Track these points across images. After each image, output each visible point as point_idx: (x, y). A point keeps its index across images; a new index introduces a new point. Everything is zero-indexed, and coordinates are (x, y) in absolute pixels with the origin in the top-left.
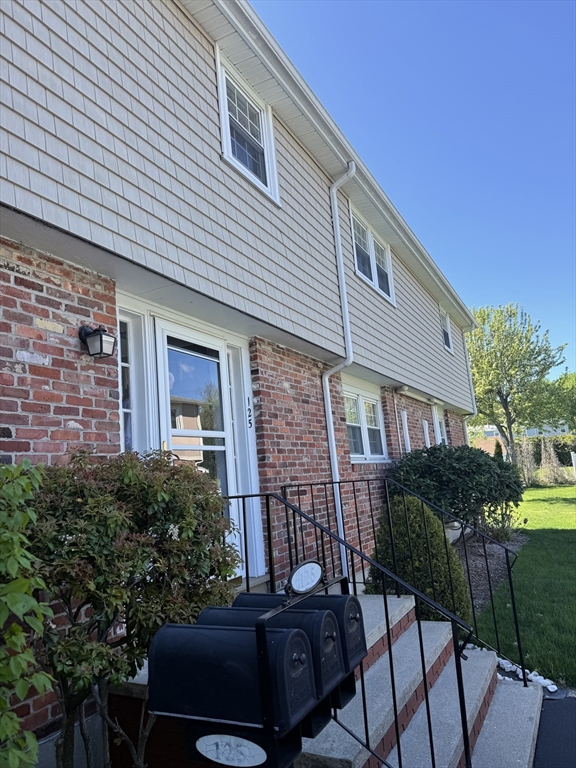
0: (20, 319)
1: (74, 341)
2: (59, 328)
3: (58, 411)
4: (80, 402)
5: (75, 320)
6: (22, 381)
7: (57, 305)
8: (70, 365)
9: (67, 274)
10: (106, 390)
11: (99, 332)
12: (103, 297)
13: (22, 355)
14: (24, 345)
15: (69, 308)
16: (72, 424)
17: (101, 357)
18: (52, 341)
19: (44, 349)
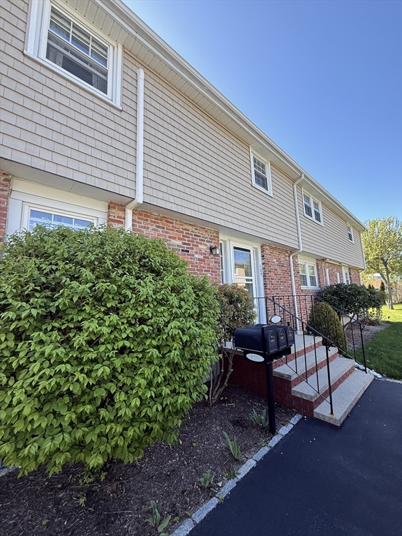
0: (195, 246)
1: (209, 251)
2: (205, 247)
3: (205, 271)
4: (211, 268)
5: (209, 244)
6: (196, 263)
7: (204, 241)
8: (208, 258)
9: (206, 231)
10: (217, 265)
11: (215, 248)
12: (216, 237)
13: (196, 256)
14: (196, 253)
15: (207, 241)
16: (209, 275)
17: (216, 255)
18: (203, 251)
19: (201, 254)
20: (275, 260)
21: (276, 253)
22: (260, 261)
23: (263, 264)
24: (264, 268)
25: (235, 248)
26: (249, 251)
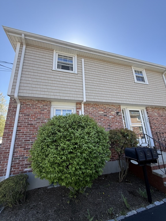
0: (109, 113)
1: (116, 114)
2: (114, 113)
3: (115, 122)
4: (118, 121)
5: (116, 111)
6: (111, 119)
7: (113, 110)
8: (116, 117)
9: (114, 106)
10: (121, 119)
11: (119, 112)
12: (119, 108)
13: (110, 117)
14: (110, 115)
15: (115, 110)
16: (117, 124)
17: (119, 115)
18: (113, 114)
19: (113, 116)
20: (156, 114)
21: (156, 110)
22: (146, 115)
23: (148, 116)
24: (149, 119)
25: (130, 111)
26: (139, 111)
